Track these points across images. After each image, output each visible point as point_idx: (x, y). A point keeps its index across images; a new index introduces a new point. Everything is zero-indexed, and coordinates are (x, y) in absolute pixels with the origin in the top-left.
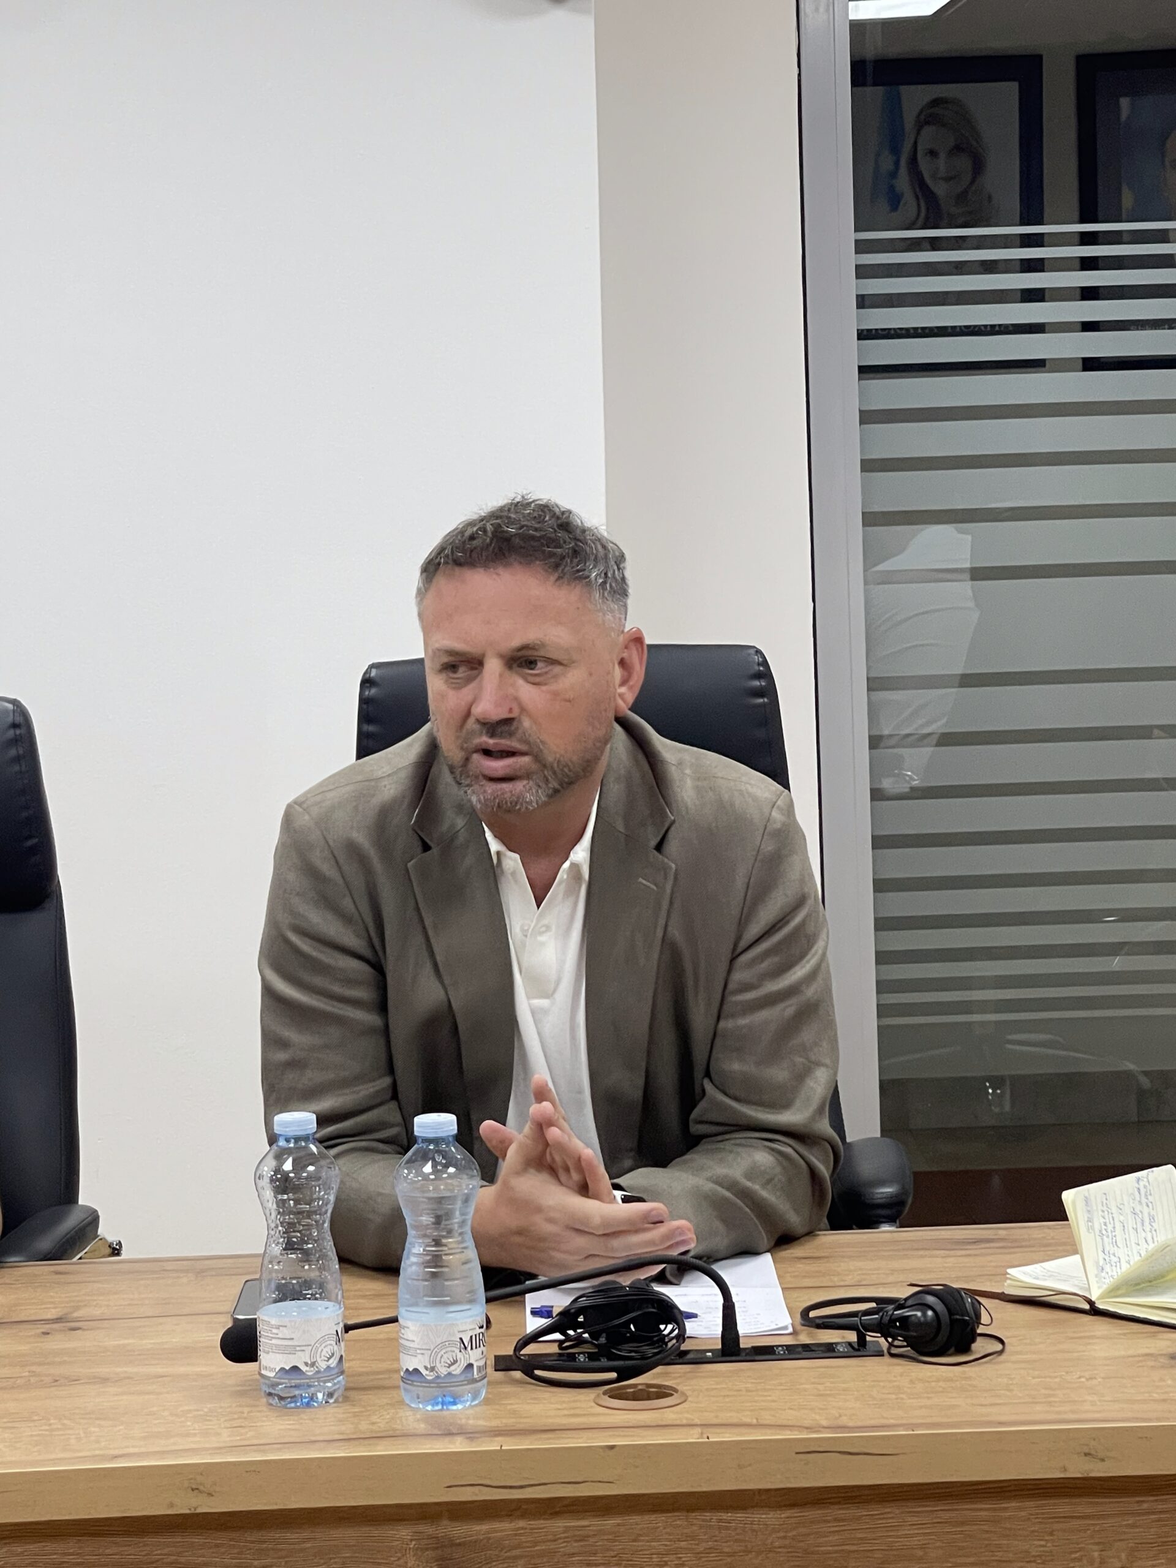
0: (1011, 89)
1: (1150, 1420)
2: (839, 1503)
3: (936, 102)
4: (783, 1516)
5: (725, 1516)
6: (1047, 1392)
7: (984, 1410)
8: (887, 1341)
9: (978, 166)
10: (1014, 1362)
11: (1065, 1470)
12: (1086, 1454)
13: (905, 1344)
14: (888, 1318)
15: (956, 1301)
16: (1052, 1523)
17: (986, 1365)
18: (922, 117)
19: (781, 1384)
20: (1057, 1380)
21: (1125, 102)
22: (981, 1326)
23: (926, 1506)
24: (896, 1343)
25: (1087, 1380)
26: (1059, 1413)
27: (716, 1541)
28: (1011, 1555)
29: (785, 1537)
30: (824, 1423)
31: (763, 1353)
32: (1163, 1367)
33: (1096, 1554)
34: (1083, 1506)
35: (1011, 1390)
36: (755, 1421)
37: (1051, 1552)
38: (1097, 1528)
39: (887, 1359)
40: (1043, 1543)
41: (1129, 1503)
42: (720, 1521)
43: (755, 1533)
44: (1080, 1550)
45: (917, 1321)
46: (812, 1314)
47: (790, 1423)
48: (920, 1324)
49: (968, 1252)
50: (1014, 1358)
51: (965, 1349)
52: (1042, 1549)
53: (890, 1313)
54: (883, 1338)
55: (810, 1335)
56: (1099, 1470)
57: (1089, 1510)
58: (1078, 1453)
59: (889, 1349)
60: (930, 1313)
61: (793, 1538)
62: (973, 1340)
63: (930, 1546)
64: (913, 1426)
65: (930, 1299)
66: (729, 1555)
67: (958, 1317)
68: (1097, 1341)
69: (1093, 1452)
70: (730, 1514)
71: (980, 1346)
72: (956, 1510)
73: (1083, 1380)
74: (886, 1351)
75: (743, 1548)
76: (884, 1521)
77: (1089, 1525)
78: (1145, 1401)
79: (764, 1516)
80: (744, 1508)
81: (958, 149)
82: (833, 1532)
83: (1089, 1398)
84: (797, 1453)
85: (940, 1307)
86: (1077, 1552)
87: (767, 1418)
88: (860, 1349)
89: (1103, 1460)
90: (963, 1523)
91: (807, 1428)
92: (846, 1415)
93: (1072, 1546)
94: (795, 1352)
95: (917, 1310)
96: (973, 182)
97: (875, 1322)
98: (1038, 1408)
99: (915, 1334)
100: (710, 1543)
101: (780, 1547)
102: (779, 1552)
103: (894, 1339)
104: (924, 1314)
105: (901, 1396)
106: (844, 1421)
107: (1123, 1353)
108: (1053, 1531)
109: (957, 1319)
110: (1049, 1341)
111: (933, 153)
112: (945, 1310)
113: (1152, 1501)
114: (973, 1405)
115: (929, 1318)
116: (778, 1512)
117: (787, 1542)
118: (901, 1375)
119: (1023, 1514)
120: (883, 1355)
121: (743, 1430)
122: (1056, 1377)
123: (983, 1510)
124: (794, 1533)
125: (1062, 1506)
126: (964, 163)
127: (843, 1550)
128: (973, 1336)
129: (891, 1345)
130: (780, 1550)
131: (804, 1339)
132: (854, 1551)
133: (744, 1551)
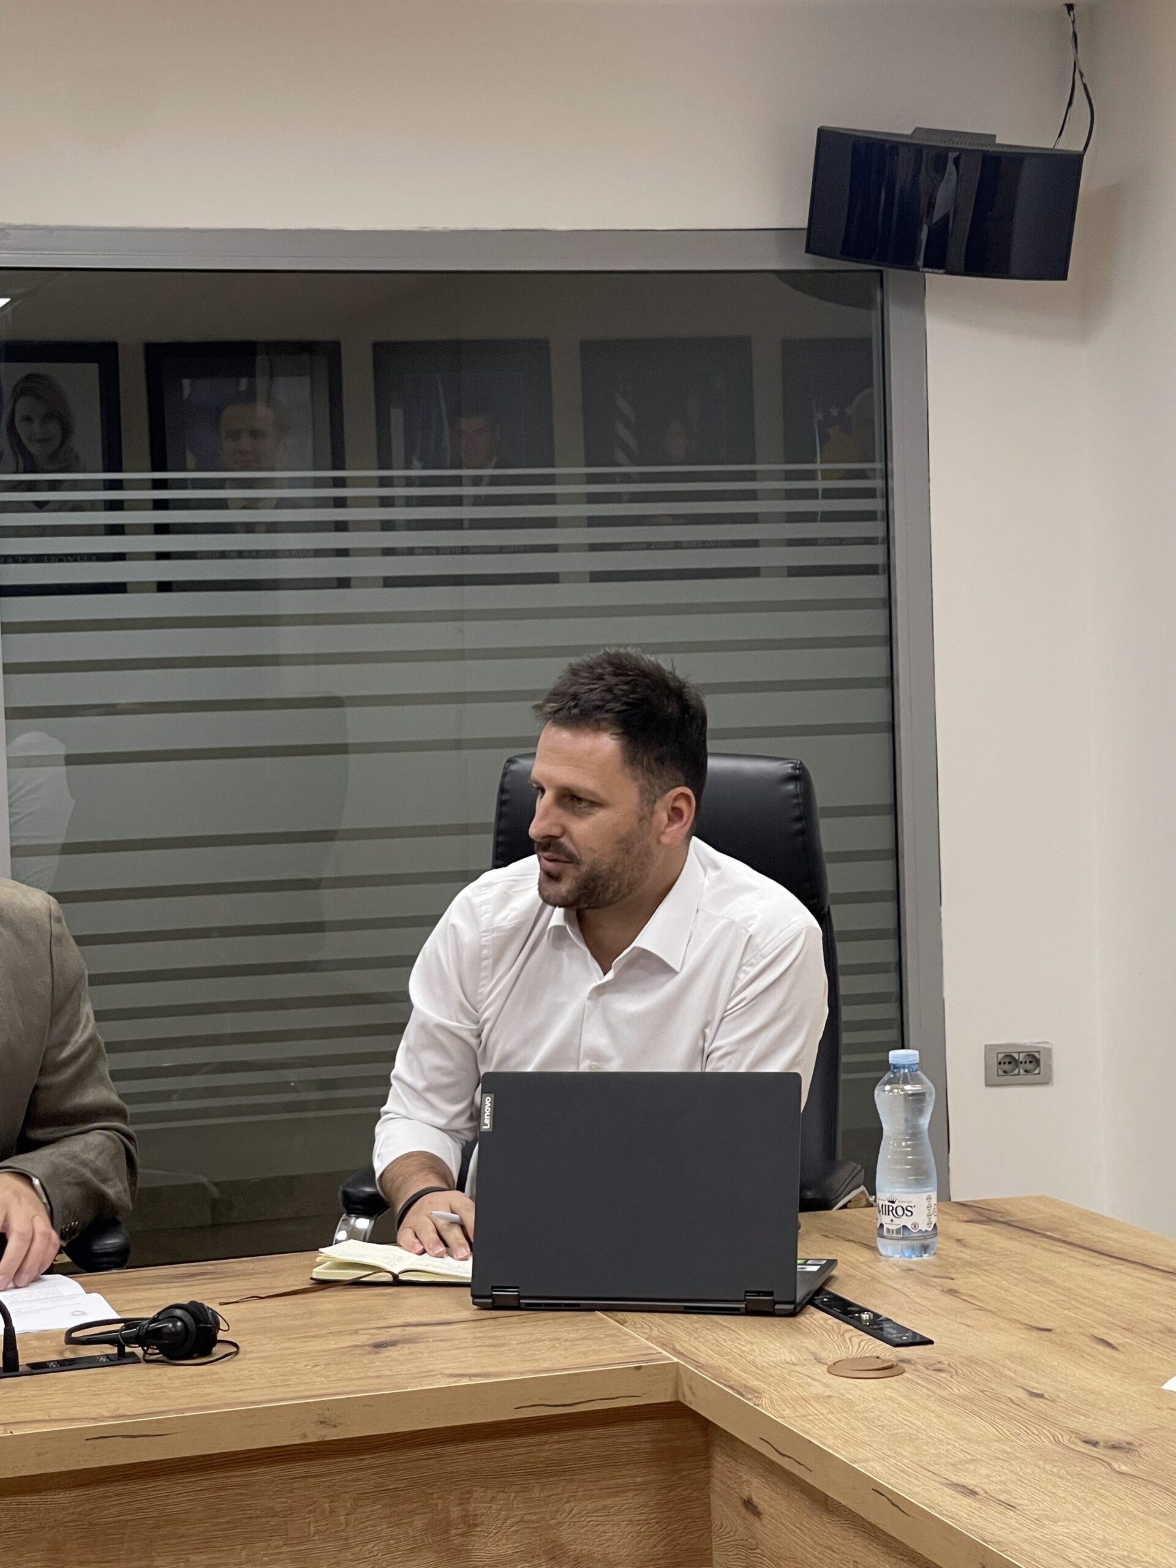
0: (92, 370)
1: (371, 1391)
2: (119, 1480)
3: (30, 378)
4: (72, 1495)
5: (22, 1499)
6: (283, 1378)
7: (234, 1395)
8: (143, 1349)
9: (66, 431)
10: (250, 1359)
11: (305, 1436)
12: (322, 1423)
13: (157, 1351)
14: (144, 1331)
15: (202, 1314)
16: (292, 1482)
17: (228, 1363)
18: (18, 391)
19: (61, 1389)
20: (289, 1369)
21: (186, 383)
22: (220, 1331)
23: (191, 1477)
24: (150, 1351)
25: (313, 1367)
26: (296, 1392)
27: (15, 1521)
28: (258, 1512)
29: (73, 1513)
30: (107, 1414)
31: (38, 1368)
32: (370, 1353)
33: (327, 1505)
34: (317, 1466)
35: (253, 1379)
36: (47, 1418)
37: (291, 1507)
38: (328, 1484)
39: (143, 1365)
40: (285, 1500)
41: (352, 1461)
42: (19, 1503)
43: (48, 1512)
44: (315, 1502)
45: (168, 1331)
46: (74, 1335)
47: (78, 1416)
48: (173, 1334)
49: (186, 1283)
50: (248, 1356)
51: (207, 1352)
52: (284, 1505)
53: (146, 1327)
54: (140, 1348)
55: (73, 1351)
56: (331, 1435)
57: (321, 1470)
58: (316, 1422)
59: (144, 1356)
60: (179, 1324)
61: (80, 1514)
62: (214, 1345)
63: (194, 1510)
64: (182, 1411)
65: (178, 1312)
66: (25, 1531)
67: (203, 1325)
68: (310, 1339)
69: (327, 1420)
70: (27, 1498)
71: (218, 1350)
72: (215, 1478)
73: (309, 1367)
74: (142, 1359)
75: (38, 1525)
76: (157, 1493)
77: (320, 1482)
78: (362, 1378)
79: (56, 1497)
80: (38, 1491)
81: (48, 417)
82: (113, 1505)
83: (318, 1380)
84: (87, 1440)
85: (188, 1318)
86: (312, 1505)
87: (56, 1414)
88: (122, 1358)
89: (335, 1426)
90: (220, 1489)
91: (94, 1419)
92: (123, 1407)
93: (307, 1500)
94: (65, 1365)
95: (169, 1322)
96: (62, 443)
97: (133, 1335)
98: (280, 1389)
99: (167, 1342)
100: (10, 1523)
101: (69, 1522)
102: (69, 1526)
103: (148, 1347)
104: (175, 1325)
105: (165, 1390)
106: (122, 1412)
107: (334, 1346)
108: (293, 1489)
109: (202, 1327)
110: (273, 1342)
111: (28, 419)
112: (192, 1320)
113: (372, 1458)
114: (226, 1392)
115: (178, 1329)
116: (68, 1492)
117: (73, 1517)
118: (160, 1375)
119: (269, 1477)
120: (140, 1362)
121: (37, 1425)
122: (287, 1367)
123: (237, 1476)
124: (81, 1508)
125: (299, 1469)
126: (54, 428)
127: (121, 1520)
128: (215, 1342)
129: (145, 1352)
130: (70, 1524)
131: (69, 1355)
132: (129, 1520)
133: (39, 1528)
